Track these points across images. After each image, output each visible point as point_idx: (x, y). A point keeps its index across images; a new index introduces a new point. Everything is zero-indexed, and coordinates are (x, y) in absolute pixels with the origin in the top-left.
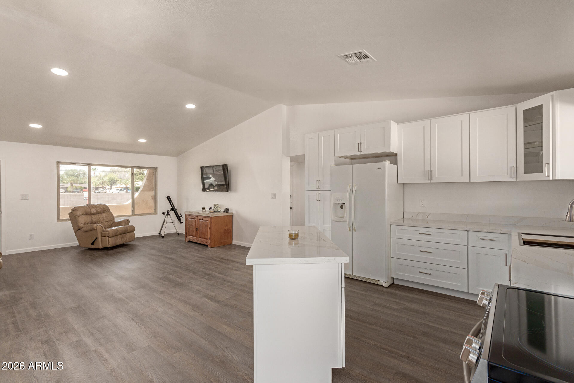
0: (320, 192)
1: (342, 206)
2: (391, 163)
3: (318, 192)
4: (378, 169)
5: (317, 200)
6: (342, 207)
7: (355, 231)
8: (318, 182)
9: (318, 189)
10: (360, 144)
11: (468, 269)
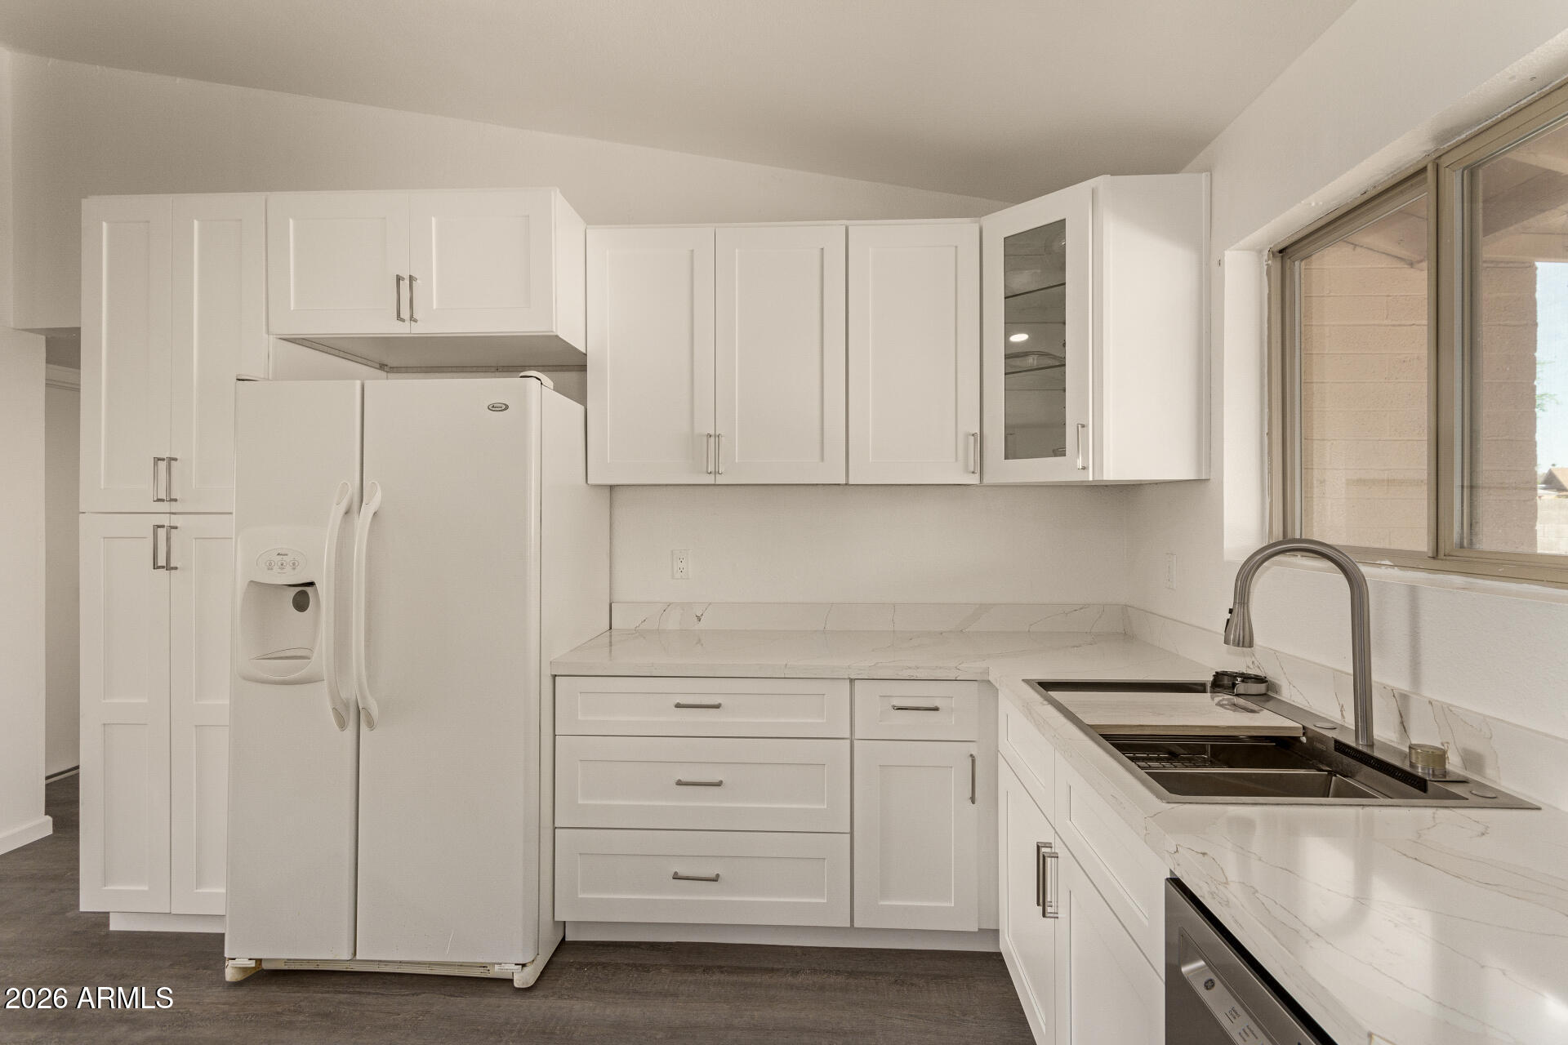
0: (176, 520)
1: (302, 594)
2: (556, 389)
3: (165, 520)
4: (493, 408)
5: (156, 567)
6: (301, 603)
7: (371, 725)
8: (162, 465)
9: (165, 507)
10: (405, 285)
11: (852, 833)
